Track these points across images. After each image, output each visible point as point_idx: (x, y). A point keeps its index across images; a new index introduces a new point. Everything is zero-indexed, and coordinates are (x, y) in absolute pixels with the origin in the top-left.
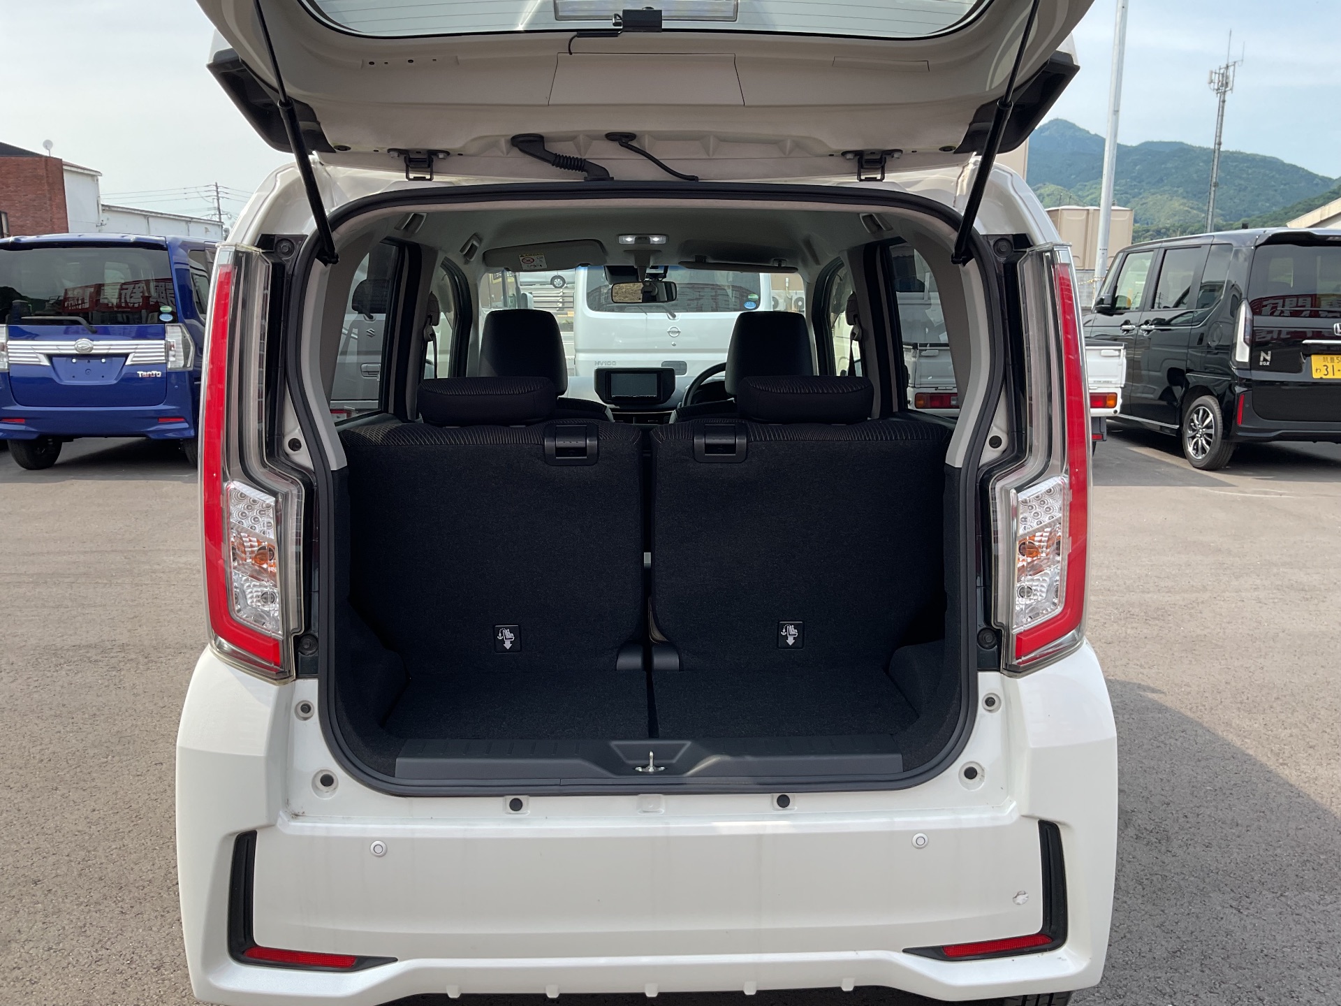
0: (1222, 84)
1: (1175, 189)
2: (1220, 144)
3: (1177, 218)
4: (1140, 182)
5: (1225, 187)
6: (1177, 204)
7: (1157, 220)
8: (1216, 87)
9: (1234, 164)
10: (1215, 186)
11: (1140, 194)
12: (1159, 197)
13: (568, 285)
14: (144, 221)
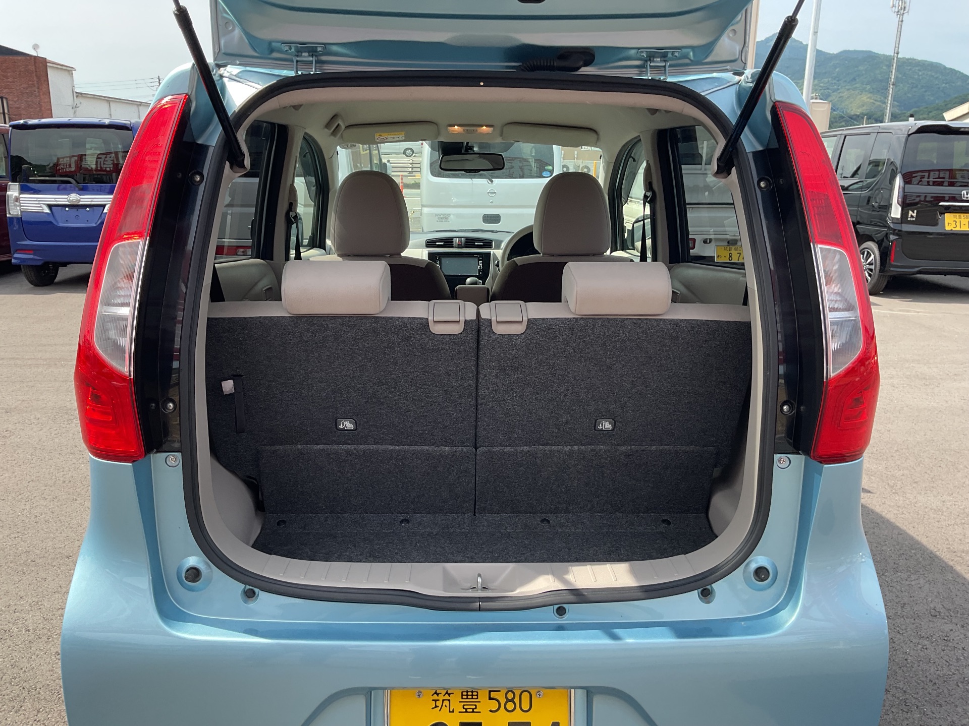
0: (901, 8)
1: (865, 86)
2: (898, 53)
3: (865, 108)
4: (838, 81)
5: (901, 85)
6: (865, 98)
7: (850, 109)
8: (897, 10)
9: (909, 68)
10: (893, 85)
11: (838, 89)
12: (853, 92)
13: (416, 155)
14: (106, 105)
